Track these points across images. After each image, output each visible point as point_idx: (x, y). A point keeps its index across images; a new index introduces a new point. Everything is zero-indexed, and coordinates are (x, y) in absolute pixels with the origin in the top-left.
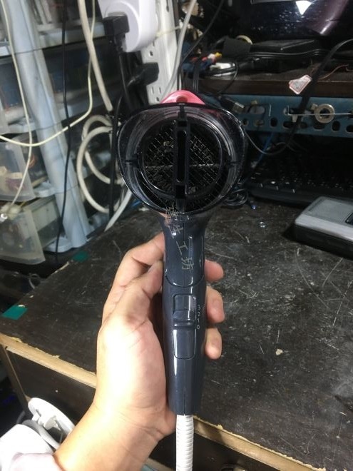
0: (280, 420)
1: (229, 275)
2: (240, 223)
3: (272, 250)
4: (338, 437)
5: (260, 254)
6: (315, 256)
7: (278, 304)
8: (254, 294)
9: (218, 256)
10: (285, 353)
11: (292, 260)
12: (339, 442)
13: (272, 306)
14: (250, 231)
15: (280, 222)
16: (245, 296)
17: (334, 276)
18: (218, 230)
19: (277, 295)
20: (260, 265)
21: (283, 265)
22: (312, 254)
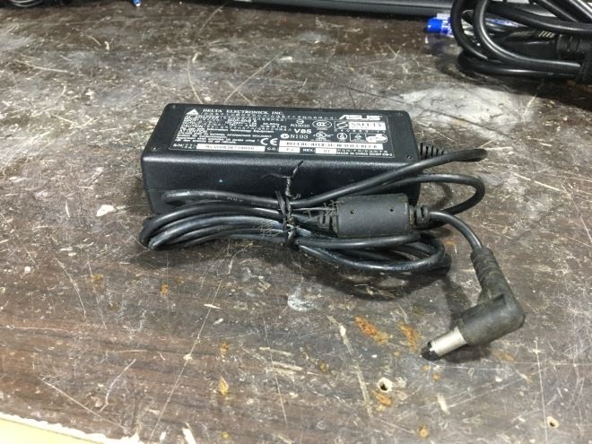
0: (59, 343)
1: (47, 95)
2: (101, 25)
3: (148, 57)
4: (188, 357)
5: (123, 63)
6: (224, 62)
7: (131, 131)
8: (87, 120)
9: (38, 70)
10: (118, 211)
11: (179, 68)
12: (190, 366)
13: (117, 137)
14: (117, 34)
15: (175, 22)
16: (67, 126)
17: (250, 87)
18: (54, 35)
19: (134, 118)
20: (118, 78)
21: (161, 77)
22: (218, 59)
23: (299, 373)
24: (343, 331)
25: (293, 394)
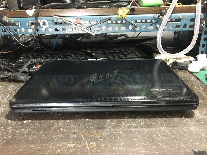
10: (29, 121)
12: (51, 148)
23: (74, 145)
24: (83, 136)
25: (73, 149)
